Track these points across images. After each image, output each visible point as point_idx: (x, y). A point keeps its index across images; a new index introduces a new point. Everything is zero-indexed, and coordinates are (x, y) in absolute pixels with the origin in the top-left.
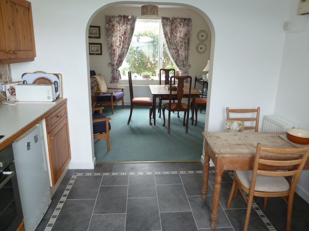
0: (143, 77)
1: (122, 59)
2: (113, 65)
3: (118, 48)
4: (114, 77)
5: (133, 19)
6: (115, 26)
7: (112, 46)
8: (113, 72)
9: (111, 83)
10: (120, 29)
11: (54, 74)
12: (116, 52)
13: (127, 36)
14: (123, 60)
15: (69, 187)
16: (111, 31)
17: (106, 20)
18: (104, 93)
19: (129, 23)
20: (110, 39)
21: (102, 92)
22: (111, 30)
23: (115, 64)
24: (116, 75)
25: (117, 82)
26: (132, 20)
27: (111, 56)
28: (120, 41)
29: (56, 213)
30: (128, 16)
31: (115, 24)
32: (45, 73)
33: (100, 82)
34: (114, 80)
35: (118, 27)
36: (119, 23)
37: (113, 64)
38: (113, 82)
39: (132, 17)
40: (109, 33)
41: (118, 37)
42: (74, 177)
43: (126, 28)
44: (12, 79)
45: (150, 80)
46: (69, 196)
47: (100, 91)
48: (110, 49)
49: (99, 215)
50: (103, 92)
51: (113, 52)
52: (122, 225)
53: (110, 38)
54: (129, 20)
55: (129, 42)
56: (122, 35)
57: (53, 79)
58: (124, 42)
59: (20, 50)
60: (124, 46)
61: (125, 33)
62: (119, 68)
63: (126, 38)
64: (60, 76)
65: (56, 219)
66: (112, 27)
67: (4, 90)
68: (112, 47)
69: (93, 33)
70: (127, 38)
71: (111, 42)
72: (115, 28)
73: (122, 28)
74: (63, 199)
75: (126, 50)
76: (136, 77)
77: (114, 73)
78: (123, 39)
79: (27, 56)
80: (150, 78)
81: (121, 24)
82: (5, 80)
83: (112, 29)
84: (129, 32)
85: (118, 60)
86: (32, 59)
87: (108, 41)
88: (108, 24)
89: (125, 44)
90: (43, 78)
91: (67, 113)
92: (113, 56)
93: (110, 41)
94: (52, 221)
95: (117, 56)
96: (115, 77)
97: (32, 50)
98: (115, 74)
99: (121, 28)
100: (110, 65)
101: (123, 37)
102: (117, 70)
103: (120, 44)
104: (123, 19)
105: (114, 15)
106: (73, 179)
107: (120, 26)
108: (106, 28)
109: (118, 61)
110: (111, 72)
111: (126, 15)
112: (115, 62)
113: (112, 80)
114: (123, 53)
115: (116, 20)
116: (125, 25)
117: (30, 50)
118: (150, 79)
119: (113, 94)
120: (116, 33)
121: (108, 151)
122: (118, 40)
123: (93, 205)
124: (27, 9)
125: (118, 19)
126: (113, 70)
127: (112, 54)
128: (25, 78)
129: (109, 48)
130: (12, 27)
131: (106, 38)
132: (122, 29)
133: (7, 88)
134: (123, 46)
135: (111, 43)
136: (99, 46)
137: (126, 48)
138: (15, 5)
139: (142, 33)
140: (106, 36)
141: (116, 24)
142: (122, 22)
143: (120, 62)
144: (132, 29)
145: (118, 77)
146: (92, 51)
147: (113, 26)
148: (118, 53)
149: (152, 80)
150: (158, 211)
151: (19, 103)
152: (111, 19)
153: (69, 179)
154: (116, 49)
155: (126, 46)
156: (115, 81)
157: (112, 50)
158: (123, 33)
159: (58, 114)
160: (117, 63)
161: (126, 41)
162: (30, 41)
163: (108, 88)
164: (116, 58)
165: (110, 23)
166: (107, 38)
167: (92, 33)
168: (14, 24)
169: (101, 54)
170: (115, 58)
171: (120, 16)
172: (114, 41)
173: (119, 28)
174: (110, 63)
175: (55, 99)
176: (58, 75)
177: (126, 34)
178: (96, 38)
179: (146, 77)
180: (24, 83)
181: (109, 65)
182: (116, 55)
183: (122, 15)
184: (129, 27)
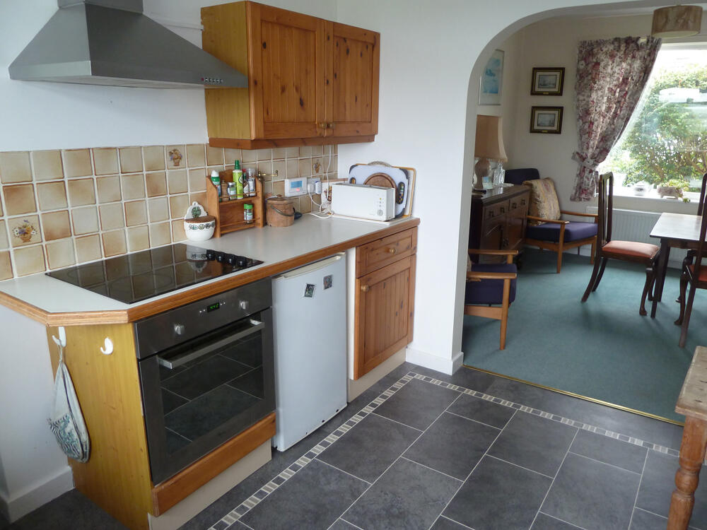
0: (660, 191)
1: (609, 143)
2: (584, 159)
3: (601, 117)
4: (580, 187)
5: (650, 44)
6: (602, 64)
7: (587, 112)
8: (580, 175)
9: (573, 199)
10: (613, 71)
11: (400, 169)
12: (594, 128)
13: (630, 87)
14: (610, 147)
15: (389, 393)
16: (590, 77)
17: (581, 52)
18: (548, 222)
19: (639, 54)
20: (583, 95)
21: (543, 219)
22: (590, 74)
23: (589, 155)
24: (587, 182)
25: (588, 199)
26: (649, 47)
27: (581, 136)
28: (609, 100)
29: (345, 429)
30: (638, 38)
31: (603, 60)
32: (386, 165)
33: (541, 195)
34: (580, 194)
35: (610, 67)
36: (612, 56)
37: (584, 155)
38: (577, 199)
39: (648, 41)
40: (585, 82)
41: (606, 92)
42: (408, 378)
43: (628, 67)
44: (337, 174)
45: (680, 203)
46: (380, 410)
47: (538, 216)
48: (581, 121)
49: (411, 462)
50: (545, 218)
51: (589, 127)
52: (443, 499)
53: (586, 94)
54: (639, 48)
55: (632, 103)
56: (616, 86)
57: (399, 177)
58: (619, 102)
59: (344, 122)
60: (618, 112)
61: (625, 81)
62: (597, 165)
63: (627, 93)
64: (411, 172)
65: (338, 438)
66: (594, 66)
67: (317, 192)
68: (586, 116)
69: (546, 82)
70: (629, 93)
71: (585, 104)
72: (601, 69)
73: (618, 68)
74: (368, 410)
75: (621, 122)
76: (641, 190)
77: (582, 178)
78: (617, 94)
79: (358, 132)
80: (681, 196)
81: (617, 59)
82: (323, 174)
83: (594, 72)
84: (634, 78)
85: (597, 148)
86: (370, 138)
87: (578, 100)
88: (585, 62)
89: (622, 107)
90: (381, 175)
91: (415, 248)
92: (587, 136)
93: (585, 102)
94: (332, 439)
95: (596, 136)
96: (583, 187)
97: (370, 122)
98: (585, 179)
99: (616, 70)
100: (577, 157)
101: (618, 90)
102: (591, 171)
103: (609, 109)
104: (623, 47)
105: (602, 38)
106: (403, 382)
107: (615, 65)
108: (578, 70)
109: (598, 150)
110: (577, 176)
111: (634, 36)
112: (590, 150)
113: (576, 194)
114: (614, 129)
115: (605, 49)
116: (629, 61)
117: (365, 122)
118: (680, 199)
119: (566, 227)
120: (601, 82)
121: (500, 349)
122: (605, 98)
123: (410, 441)
124: (370, 47)
125: (611, 47)
126: (582, 169)
127: (586, 131)
128: (355, 173)
129: (580, 117)
130: (331, 81)
131: (575, 93)
132: (619, 72)
133: (324, 189)
134: (615, 113)
135: (586, 106)
136: (557, 113)
137: (622, 116)
138: (345, 41)
139: (685, 78)
140: (575, 88)
141: (605, 60)
142: (622, 52)
143: (601, 153)
144: (646, 71)
145: (592, 187)
146: (538, 125)
147: (598, 64)
148: (599, 130)
149: (685, 200)
150: (537, 509)
151: (333, 216)
152: (592, 50)
153: (395, 380)
154: (597, 120)
155: (622, 112)
156: (583, 196)
157: (584, 123)
158: (621, 80)
159: (389, 246)
160: (593, 154)
161: (625, 100)
162: (367, 105)
163: (562, 212)
164: (594, 142)
165: (591, 58)
166: (579, 94)
167: (545, 85)
168: (338, 76)
169: (559, 132)
170: (592, 142)
171: (616, 39)
172: (595, 101)
173: (612, 69)
174: (578, 153)
175: (394, 217)
176: (408, 171)
177: (626, 84)
178: (551, 94)
179: (669, 191)
180: (352, 181)
181: (573, 158)
182: (593, 135)
183: (623, 36)
184: (637, 64)
